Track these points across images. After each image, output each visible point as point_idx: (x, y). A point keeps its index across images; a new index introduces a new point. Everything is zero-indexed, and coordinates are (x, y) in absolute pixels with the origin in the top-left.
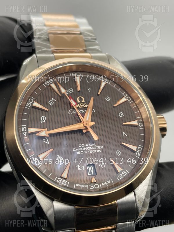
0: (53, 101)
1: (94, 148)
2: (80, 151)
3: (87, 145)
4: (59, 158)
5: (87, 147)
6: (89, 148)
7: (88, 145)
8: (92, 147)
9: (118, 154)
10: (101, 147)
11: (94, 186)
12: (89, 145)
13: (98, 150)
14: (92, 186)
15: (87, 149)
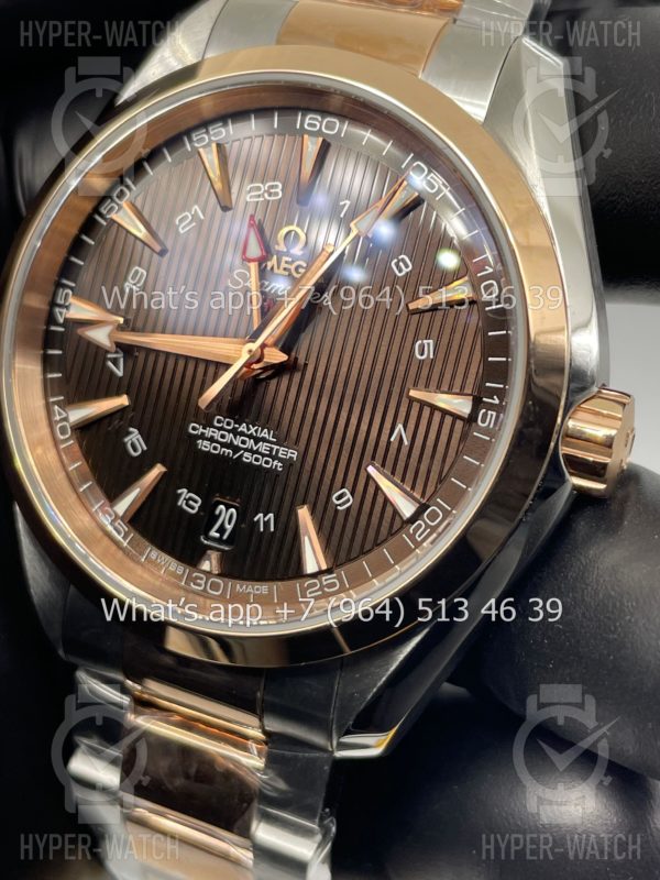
0: (195, 216)
1: (263, 447)
2: (212, 440)
3: (243, 428)
4: (134, 440)
5: (242, 434)
6: (243, 442)
7: (245, 430)
8: (256, 442)
9: (340, 505)
10: (289, 455)
11: (206, 583)
12: (248, 429)
13: (275, 462)
14: (201, 579)
15: (236, 443)
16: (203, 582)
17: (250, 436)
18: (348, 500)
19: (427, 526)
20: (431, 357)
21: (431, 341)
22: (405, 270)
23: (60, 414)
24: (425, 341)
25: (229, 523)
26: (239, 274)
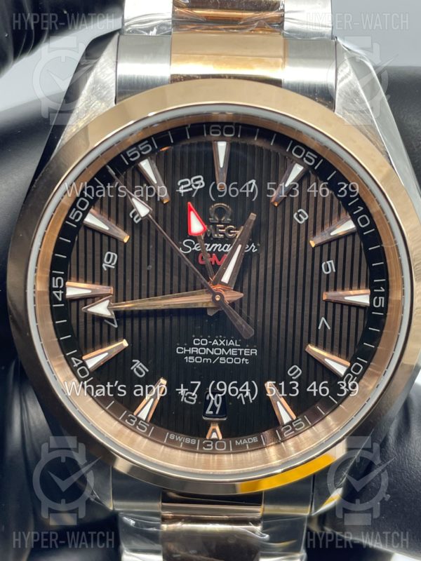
1: (232, 352)
3: (215, 342)
4: (138, 367)
5: (215, 346)
6: (218, 351)
7: (217, 343)
8: (227, 348)
9: (295, 376)
10: (251, 353)
11: (214, 445)
12: (219, 343)
13: (243, 359)
14: (210, 443)
15: (212, 353)
16: (211, 445)
17: (222, 347)
18: (299, 372)
19: (354, 376)
20: (334, 271)
21: (332, 261)
22: (304, 219)
23: (77, 362)
24: (328, 262)
25: (218, 403)
26: (186, 243)
